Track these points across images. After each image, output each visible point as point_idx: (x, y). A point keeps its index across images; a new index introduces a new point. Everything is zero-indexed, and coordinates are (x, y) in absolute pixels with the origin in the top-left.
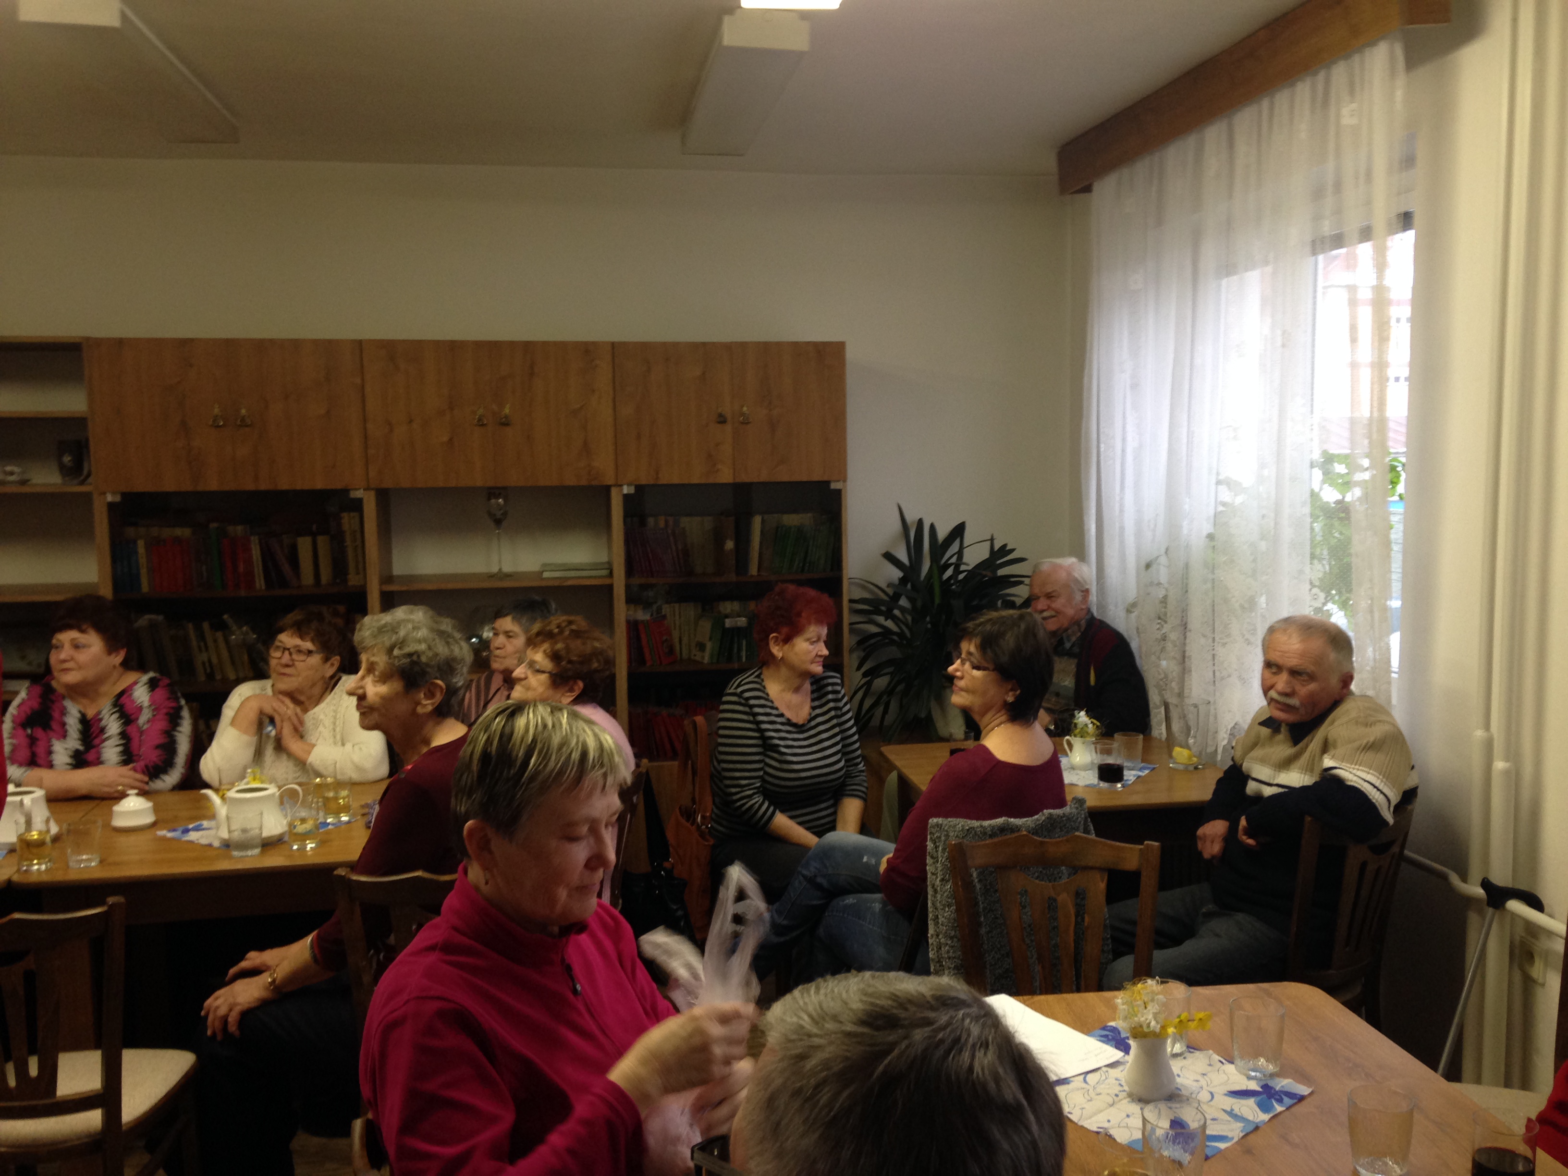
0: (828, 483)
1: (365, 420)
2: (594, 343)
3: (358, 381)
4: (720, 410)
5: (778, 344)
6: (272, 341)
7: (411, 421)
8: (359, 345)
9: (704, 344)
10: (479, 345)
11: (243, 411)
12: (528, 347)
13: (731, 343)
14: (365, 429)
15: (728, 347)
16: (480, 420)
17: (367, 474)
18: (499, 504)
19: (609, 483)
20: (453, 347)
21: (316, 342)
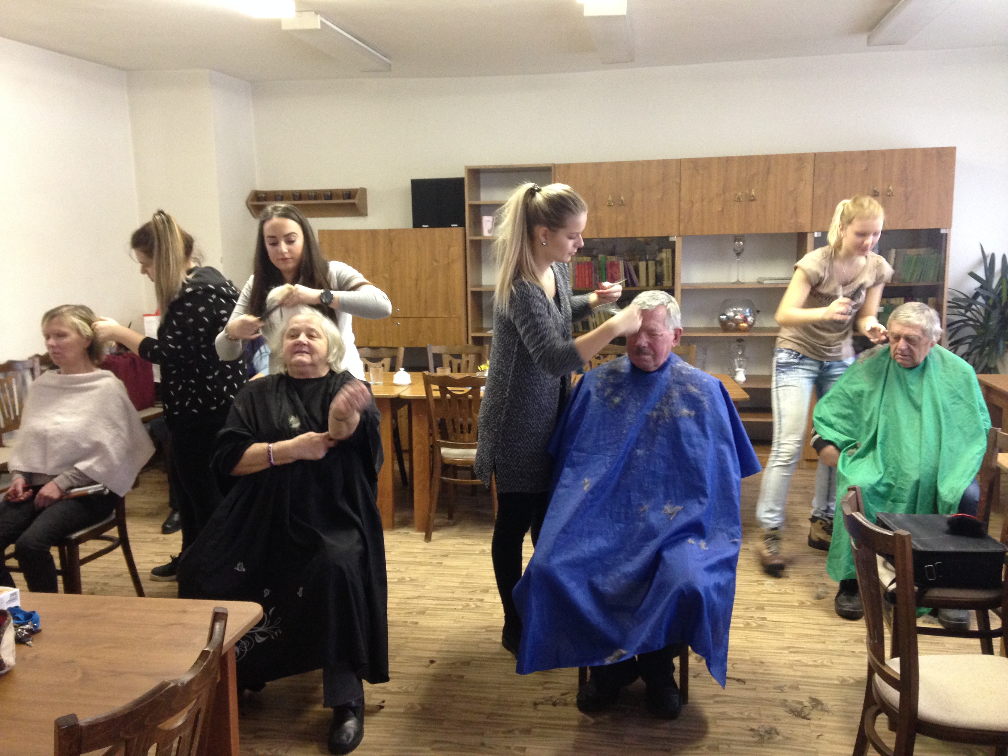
0: (939, 230)
1: (680, 200)
2: (804, 154)
3: (678, 180)
4: (875, 189)
5: (914, 150)
6: (638, 162)
7: (703, 200)
8: (680, 162)
9: (868, 152)
10: (741, 158)
11: (622, 198)
12: (767, 158)
13: (885, 150)
14: (680, 204)
15: (883, 153)
16: (739, 198)
17: (679, 228)
18: (740, 245)
19: (806, 231)
20: (728, 160)
21: (659, 161)
